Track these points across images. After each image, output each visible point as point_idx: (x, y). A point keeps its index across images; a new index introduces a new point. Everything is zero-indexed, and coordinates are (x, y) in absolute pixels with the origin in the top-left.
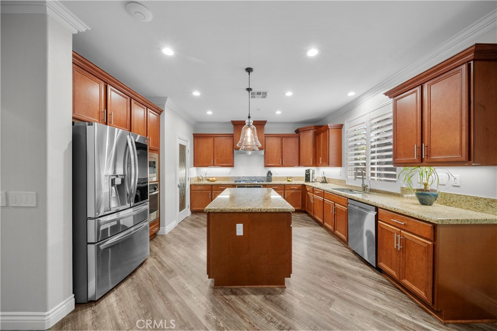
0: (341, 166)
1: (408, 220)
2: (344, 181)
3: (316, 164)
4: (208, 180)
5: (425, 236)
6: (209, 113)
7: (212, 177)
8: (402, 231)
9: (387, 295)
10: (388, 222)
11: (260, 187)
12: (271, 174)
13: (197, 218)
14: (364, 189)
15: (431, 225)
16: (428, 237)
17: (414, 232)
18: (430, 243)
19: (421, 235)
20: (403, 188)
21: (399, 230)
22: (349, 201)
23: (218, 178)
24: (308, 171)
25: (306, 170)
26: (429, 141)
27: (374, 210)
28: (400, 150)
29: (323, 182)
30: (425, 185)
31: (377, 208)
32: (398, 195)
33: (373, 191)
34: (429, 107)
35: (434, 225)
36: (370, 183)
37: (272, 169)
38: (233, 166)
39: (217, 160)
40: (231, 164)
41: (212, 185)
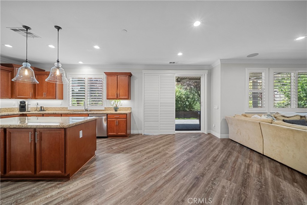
2: (66, 108)
3: (35, 97)
5: (124, 118)
10: (112, 118)
14: (87, 110)
17: (121, 118)
18: (126, 119)
22: (90, 115)
24: (23, 103)
25: (20, 102)
26: (120, 92)
27: (106, 115)
28: (110, 94)
29: (41, 110)
30: (116, 105)
31: (107, 114)
32: (104, 110)
33: (90, 111)
34: (120, 83)
35: (127, 114)
36: (88, 107)
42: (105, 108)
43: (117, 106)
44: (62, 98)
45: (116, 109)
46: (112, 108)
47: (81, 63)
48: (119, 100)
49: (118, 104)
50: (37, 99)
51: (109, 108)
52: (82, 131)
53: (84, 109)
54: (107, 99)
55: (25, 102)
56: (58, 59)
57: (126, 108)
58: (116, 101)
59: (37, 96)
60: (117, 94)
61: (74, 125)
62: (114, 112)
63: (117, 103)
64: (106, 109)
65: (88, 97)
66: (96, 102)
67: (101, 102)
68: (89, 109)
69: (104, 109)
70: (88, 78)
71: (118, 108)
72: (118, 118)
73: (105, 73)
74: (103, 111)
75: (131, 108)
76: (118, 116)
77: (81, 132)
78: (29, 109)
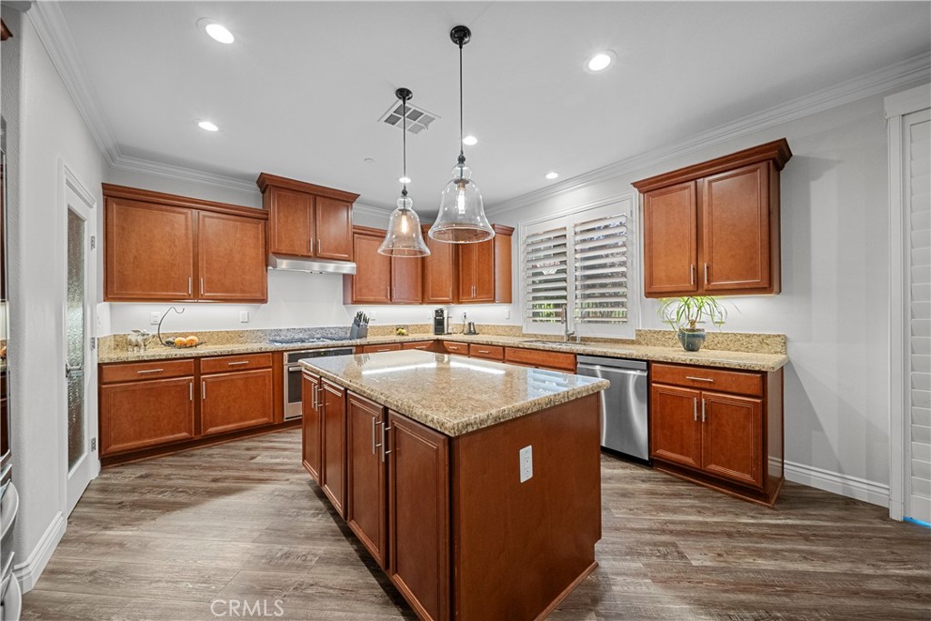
0: (511, 302)
1: (716, 374)
2: (518, 327)
3: (458, 298)
4: (169, 344)
5: (748, 392)
6: (208, 126)
7: (185, 335)
8: (703, 392)
9: (696, 497)
10: (674, 383)
11: (350, 352)
12: (366, 321)
13: (141, 477)
14: (572, 338)
15: (759, 375)
16: (754, 393)
17: (730, 390)
18: (759, 401)
19: (743, 392)
20: (640, 331)
21: (698, 392)
22: (580, 359)
23: (205, 338)
24: (439, 313)
25: (437, 311)
26: (711, 260)
27: (645, 368)
28: (660, 273)
29: (470, 333)
30: (693, 323)
31: (649, 363)
32: (632, 342)
33: (585, 340)
34: (711, 213)
35: (764, 374)
36: (575, 327)
37: (368, 310)
38: (264, 301)
39: (209, 282)
40: (258, 296)
41: (197, 359)
42: (639, 333)
43: (698, 326)
44: (508, 299)
45: (691, 340)
46: (670, 333)
47: (552, 176)
48: (706, 299)
49: (704, 317)
50: (461, 303)
51: (655, 332)
52: (530, 447)
53: (563, 333)
54: (649, 294)
55: (442, 311)
56: (462, 153)
57: (748, 336)
58: (693, 301)
59: (461, 297)
60: (696, 270)
61: (490, 423)
62: (680, 354)
63: (694, 310)
64: (642, 337)
65: (577, 292)
66: (606, 310)
67: (621, 310)
68: (579, 335)
69: (634, 338)
70: (576, 226)
71: (703, 337)
72: (708, 386)
73: (635, 184)
74: (631, 346)
75: (785, 341)
76: (707, 376)
77: (526, 454)
78: (450, 327)
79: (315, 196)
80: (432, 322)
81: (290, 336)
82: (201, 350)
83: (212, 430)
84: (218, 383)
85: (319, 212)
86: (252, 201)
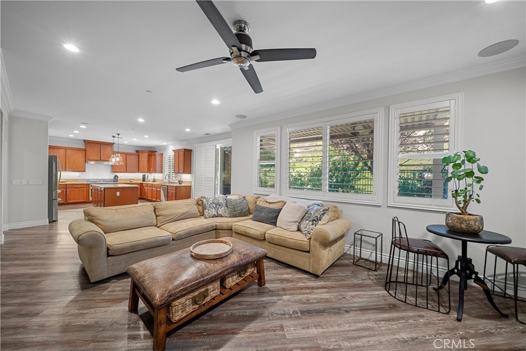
12: (118, 177)
29: (153, 181)
37: (118, 174)
38: (85, 171)
39: (69, 167)
40: (83, 170)
41: (66, 185)
44: (161, 172)
50: (150, 173)
55: (144, 175)
59: (150, 171)
79: (101, 144)
80: (142, 178)
81: (92, 181)
82: (66, 183)
83: (70, 201)
84: (72, 191)
85: (102, 148)
86: (83, 147)
